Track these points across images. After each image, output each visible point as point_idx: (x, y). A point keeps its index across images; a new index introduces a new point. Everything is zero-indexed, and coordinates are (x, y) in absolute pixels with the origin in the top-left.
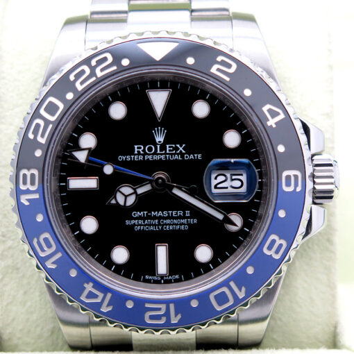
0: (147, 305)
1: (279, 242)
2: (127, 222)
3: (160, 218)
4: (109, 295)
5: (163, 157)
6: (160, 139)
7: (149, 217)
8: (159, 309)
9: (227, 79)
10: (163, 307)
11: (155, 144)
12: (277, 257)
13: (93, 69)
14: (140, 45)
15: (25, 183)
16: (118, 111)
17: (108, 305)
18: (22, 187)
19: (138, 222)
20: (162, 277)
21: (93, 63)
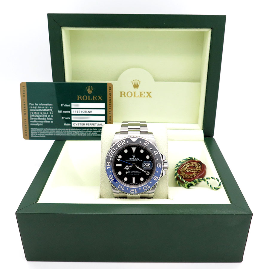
1: (156, 177)
3: (134, 172)
6: (134, 157)
13: (121, 143)
14: (131, 139)
16: (126, 151)
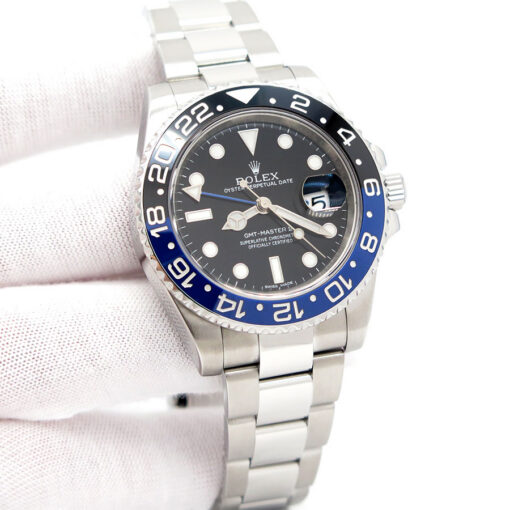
0: (275, 306)
2: (242, 243)
4: (241, 302)
5: (261, 185)
7: (259, 236)
8: (285, 308)
9: (305, 112)
10: (288, 305)
11: (253, 175)
12: (372, 251)
15: (153, 219)
17: (242, 312)
18: (151, 223)
19: (250, 243)
20: (279, 285)
21: (193, 112)
